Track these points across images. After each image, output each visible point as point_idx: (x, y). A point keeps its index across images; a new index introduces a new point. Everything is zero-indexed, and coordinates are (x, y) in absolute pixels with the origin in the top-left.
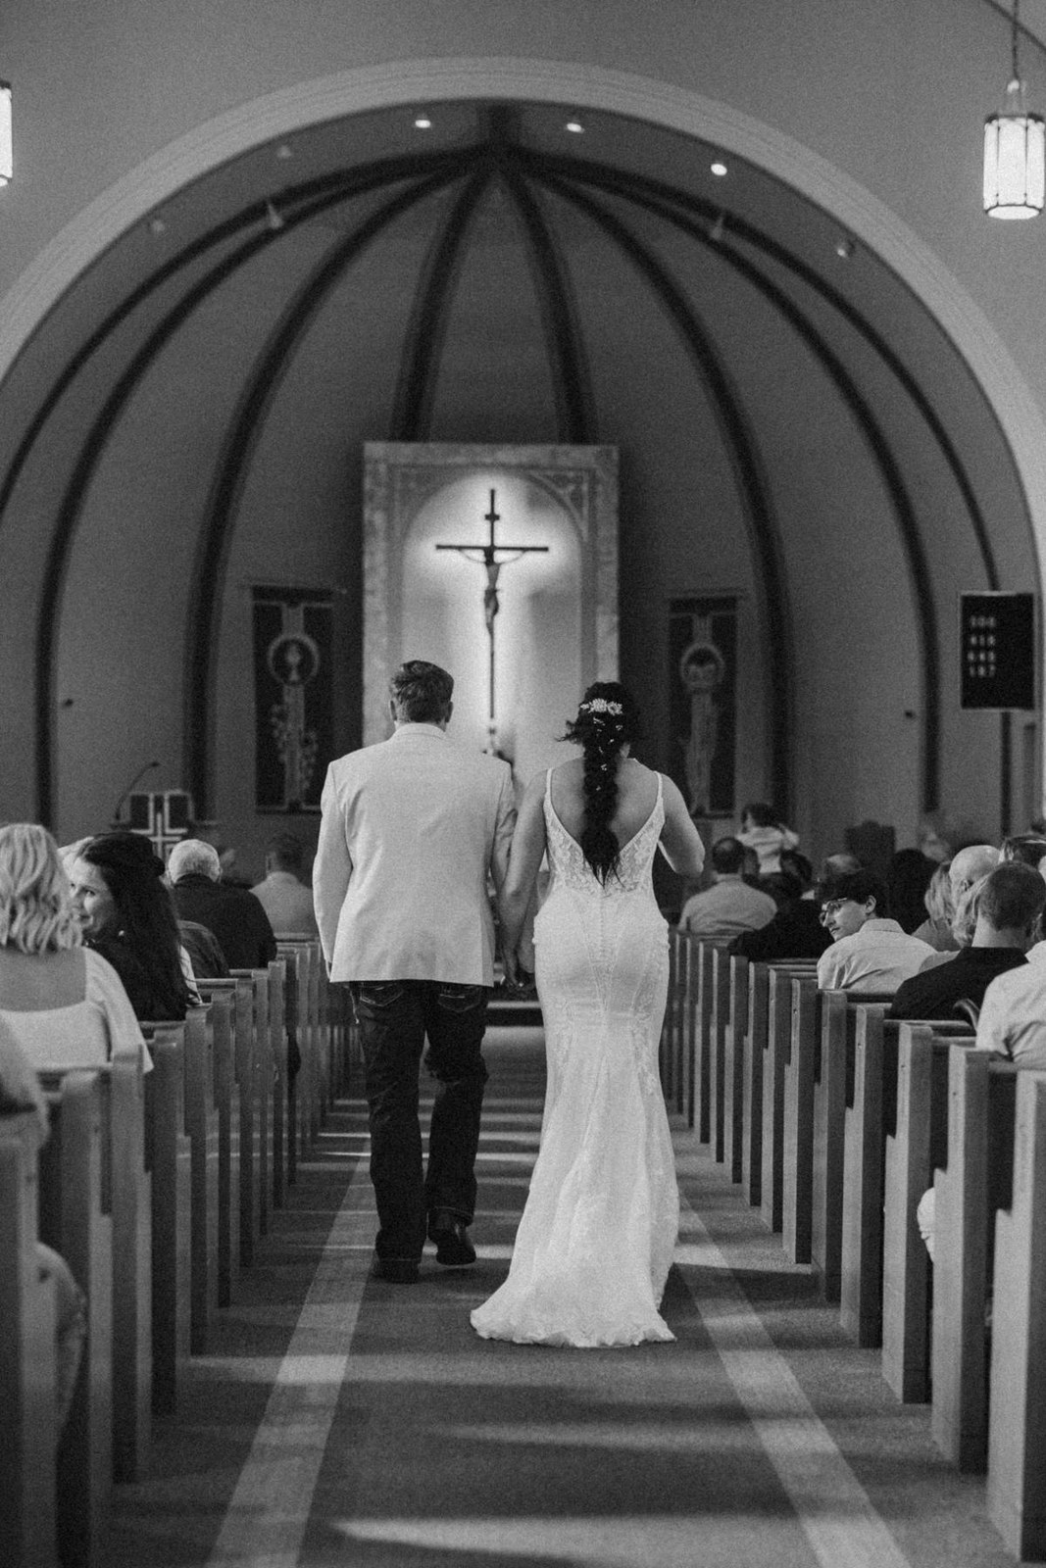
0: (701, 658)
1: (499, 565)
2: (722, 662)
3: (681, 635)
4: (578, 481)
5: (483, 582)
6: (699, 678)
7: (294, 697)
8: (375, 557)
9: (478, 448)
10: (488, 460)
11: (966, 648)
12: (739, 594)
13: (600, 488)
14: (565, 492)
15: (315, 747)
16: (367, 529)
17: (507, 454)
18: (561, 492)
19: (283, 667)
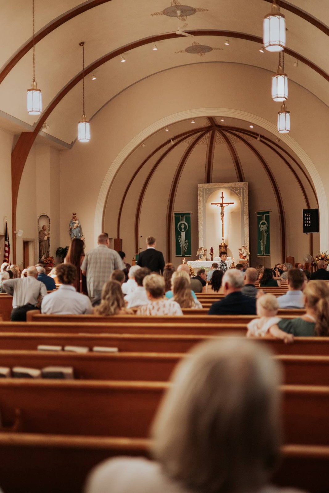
0: (263, 224)
1: (224, 207)
2: (267, 224)
3: (260, 219)
4: (240, 189)
5: (221, 211)
6: (263, 228)
7: (183, 234)
8: (200, 206)
9: (220, 184)
10: (222, 186)
11: (304, 220)
12: (270, 211)
13: (244, 191)
14: (237, 192)
15: (187, 244)
16: (199, 201)
17: (226, 185)
18: (236, 192)
19: (181, 229)
